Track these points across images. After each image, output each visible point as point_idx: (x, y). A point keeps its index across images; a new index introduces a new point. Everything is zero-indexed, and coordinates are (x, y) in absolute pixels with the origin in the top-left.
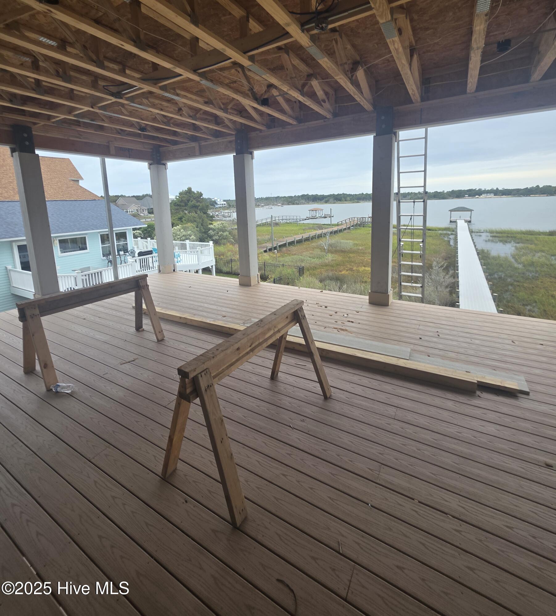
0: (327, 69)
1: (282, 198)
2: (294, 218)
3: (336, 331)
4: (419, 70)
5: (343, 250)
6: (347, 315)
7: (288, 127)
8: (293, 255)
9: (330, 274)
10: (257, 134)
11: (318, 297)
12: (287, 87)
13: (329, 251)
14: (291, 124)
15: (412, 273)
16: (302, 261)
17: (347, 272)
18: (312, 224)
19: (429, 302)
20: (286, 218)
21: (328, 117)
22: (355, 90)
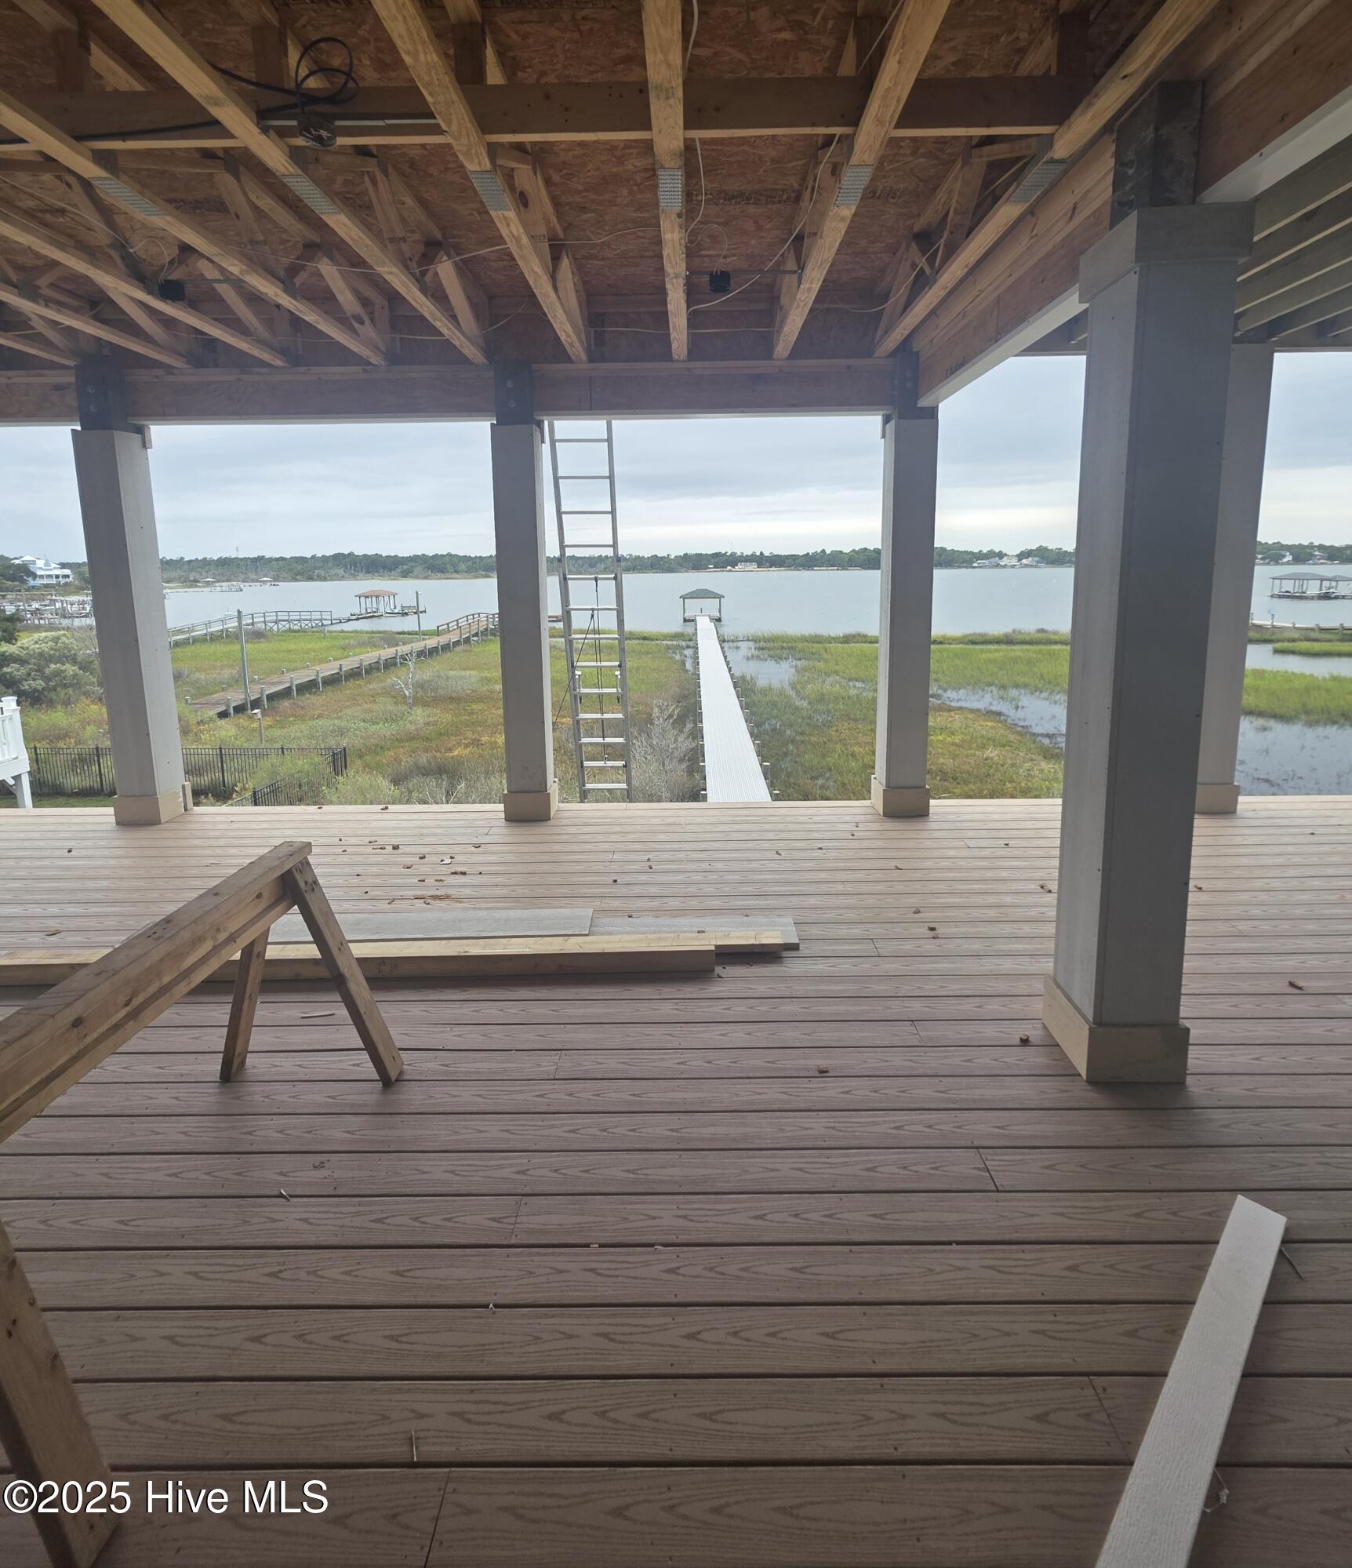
0: (350, 242)
1: (274, 563)
2: (313, 617)
3: (420, 903)
4: (577, 291)
5: (454, 695)
6: (452, 858)
7: (256, 369)
8: (313, 718)
9: (423, 759)
10: (157, 377)
11: (375, 824)
12: (237, 263)
13: (417, 701)
14: (270, 365)
15: (604, 737)
16: (342, 732)
17: (467, 751)
18: (367, 632)
19: (650, 798)
20: (287, 618)
21: (373, 361)
22: (433, 308)
